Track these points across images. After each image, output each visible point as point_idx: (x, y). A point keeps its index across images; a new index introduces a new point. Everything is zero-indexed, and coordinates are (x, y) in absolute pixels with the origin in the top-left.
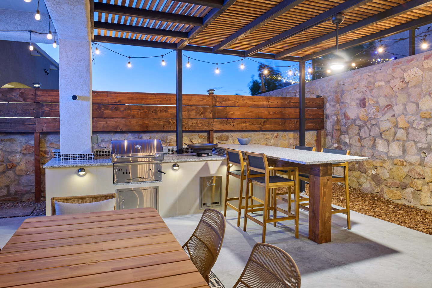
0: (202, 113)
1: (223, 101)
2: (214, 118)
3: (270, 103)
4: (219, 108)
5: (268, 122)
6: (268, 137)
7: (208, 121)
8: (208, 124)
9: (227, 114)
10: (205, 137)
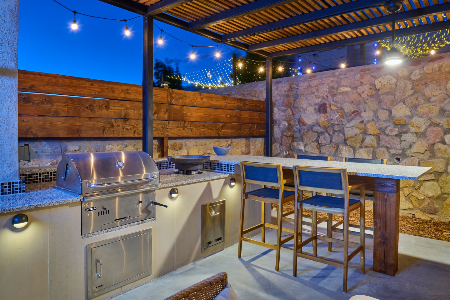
0: (155, 113)
1: (180, 98)
2: (169, 119)
3: (227, 103)
4: (175, 107)
5: (225, 127)
6: (223, 144)
7: (162, 124)
8: (163, 128)
9: (184, 115)
10: (155, 145)
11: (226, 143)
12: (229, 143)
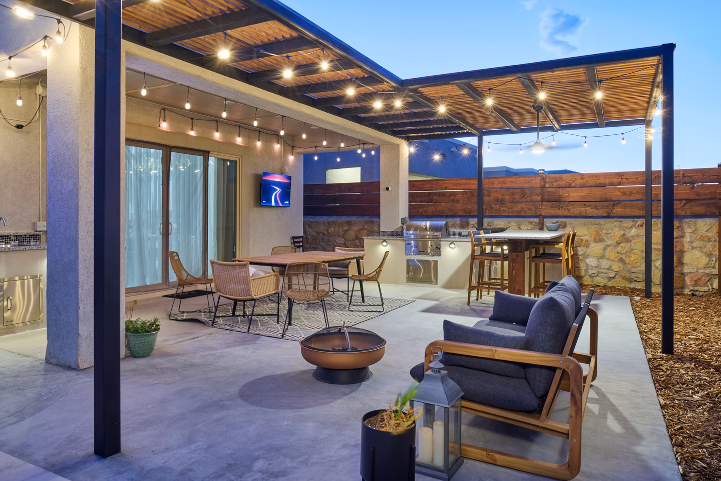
0: (528, 197)
1: (555, 182)
2: (542, 201)
3: (623, 180)
4: (548, 189)
5: (619, 205)
6: (627, 225)
7: (535, 206)
8: (536, 208)
9: (559, 196)
10: (536, 223)
11: (632, 224)
12: (639, 223)
